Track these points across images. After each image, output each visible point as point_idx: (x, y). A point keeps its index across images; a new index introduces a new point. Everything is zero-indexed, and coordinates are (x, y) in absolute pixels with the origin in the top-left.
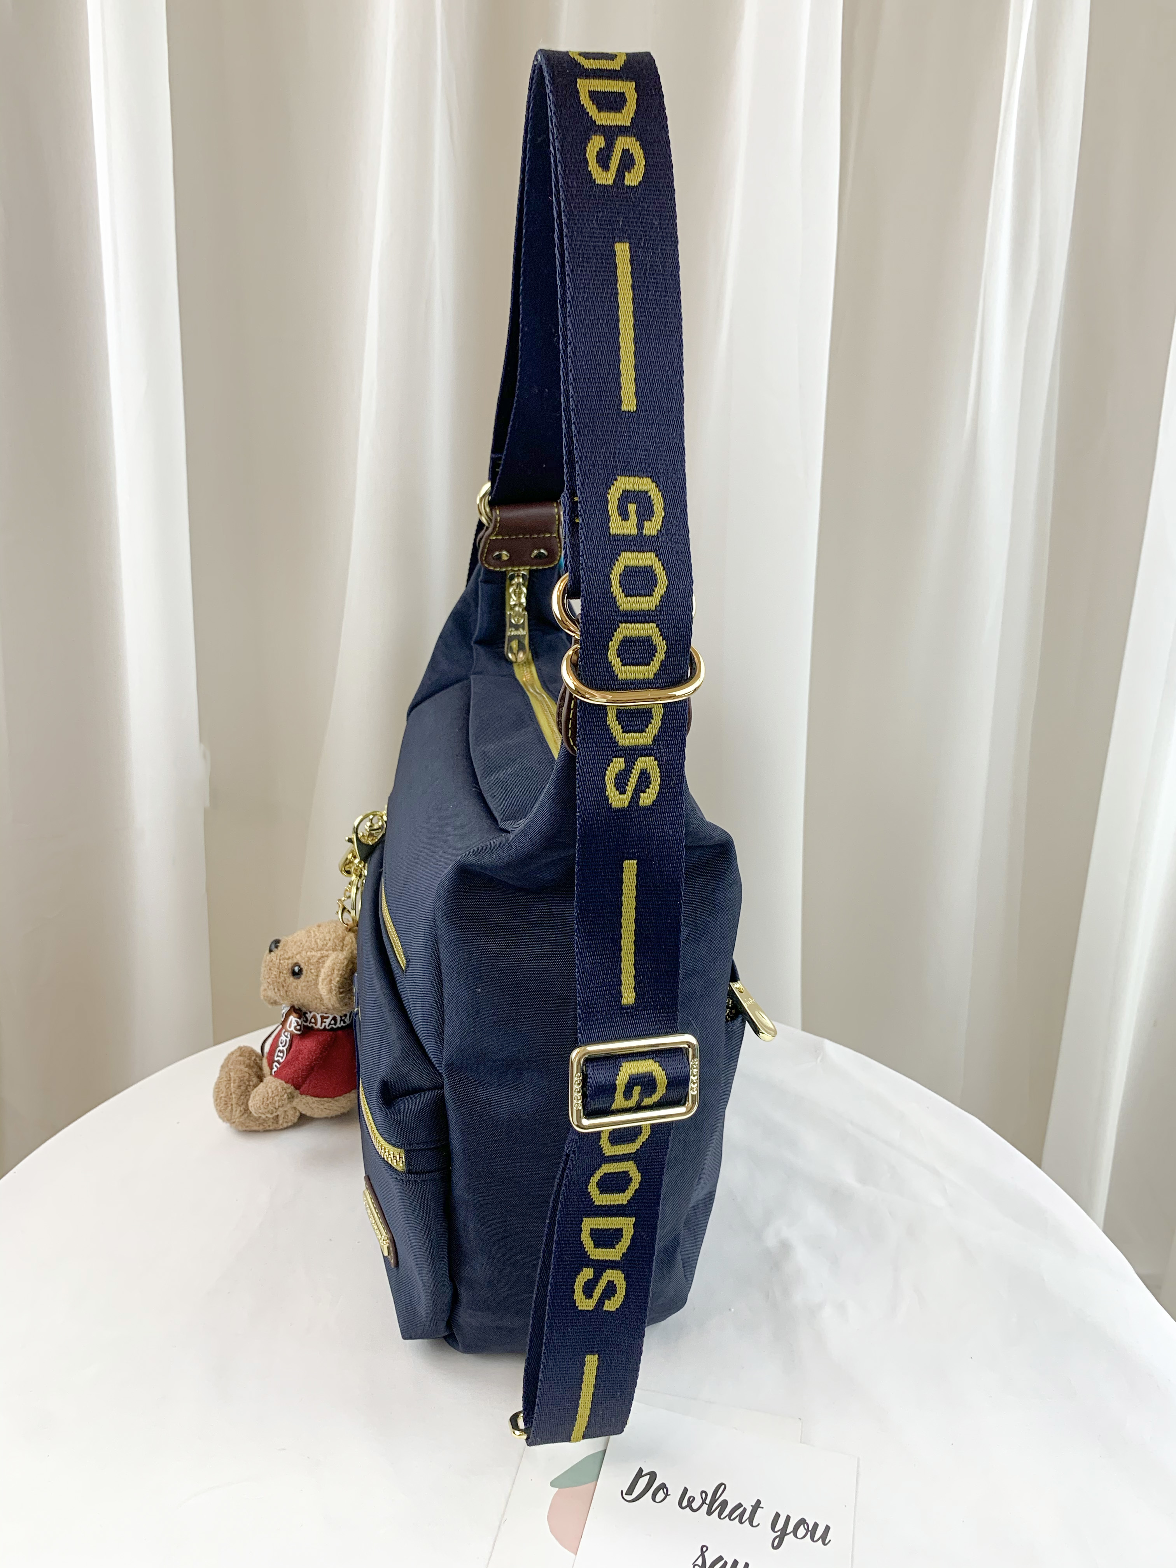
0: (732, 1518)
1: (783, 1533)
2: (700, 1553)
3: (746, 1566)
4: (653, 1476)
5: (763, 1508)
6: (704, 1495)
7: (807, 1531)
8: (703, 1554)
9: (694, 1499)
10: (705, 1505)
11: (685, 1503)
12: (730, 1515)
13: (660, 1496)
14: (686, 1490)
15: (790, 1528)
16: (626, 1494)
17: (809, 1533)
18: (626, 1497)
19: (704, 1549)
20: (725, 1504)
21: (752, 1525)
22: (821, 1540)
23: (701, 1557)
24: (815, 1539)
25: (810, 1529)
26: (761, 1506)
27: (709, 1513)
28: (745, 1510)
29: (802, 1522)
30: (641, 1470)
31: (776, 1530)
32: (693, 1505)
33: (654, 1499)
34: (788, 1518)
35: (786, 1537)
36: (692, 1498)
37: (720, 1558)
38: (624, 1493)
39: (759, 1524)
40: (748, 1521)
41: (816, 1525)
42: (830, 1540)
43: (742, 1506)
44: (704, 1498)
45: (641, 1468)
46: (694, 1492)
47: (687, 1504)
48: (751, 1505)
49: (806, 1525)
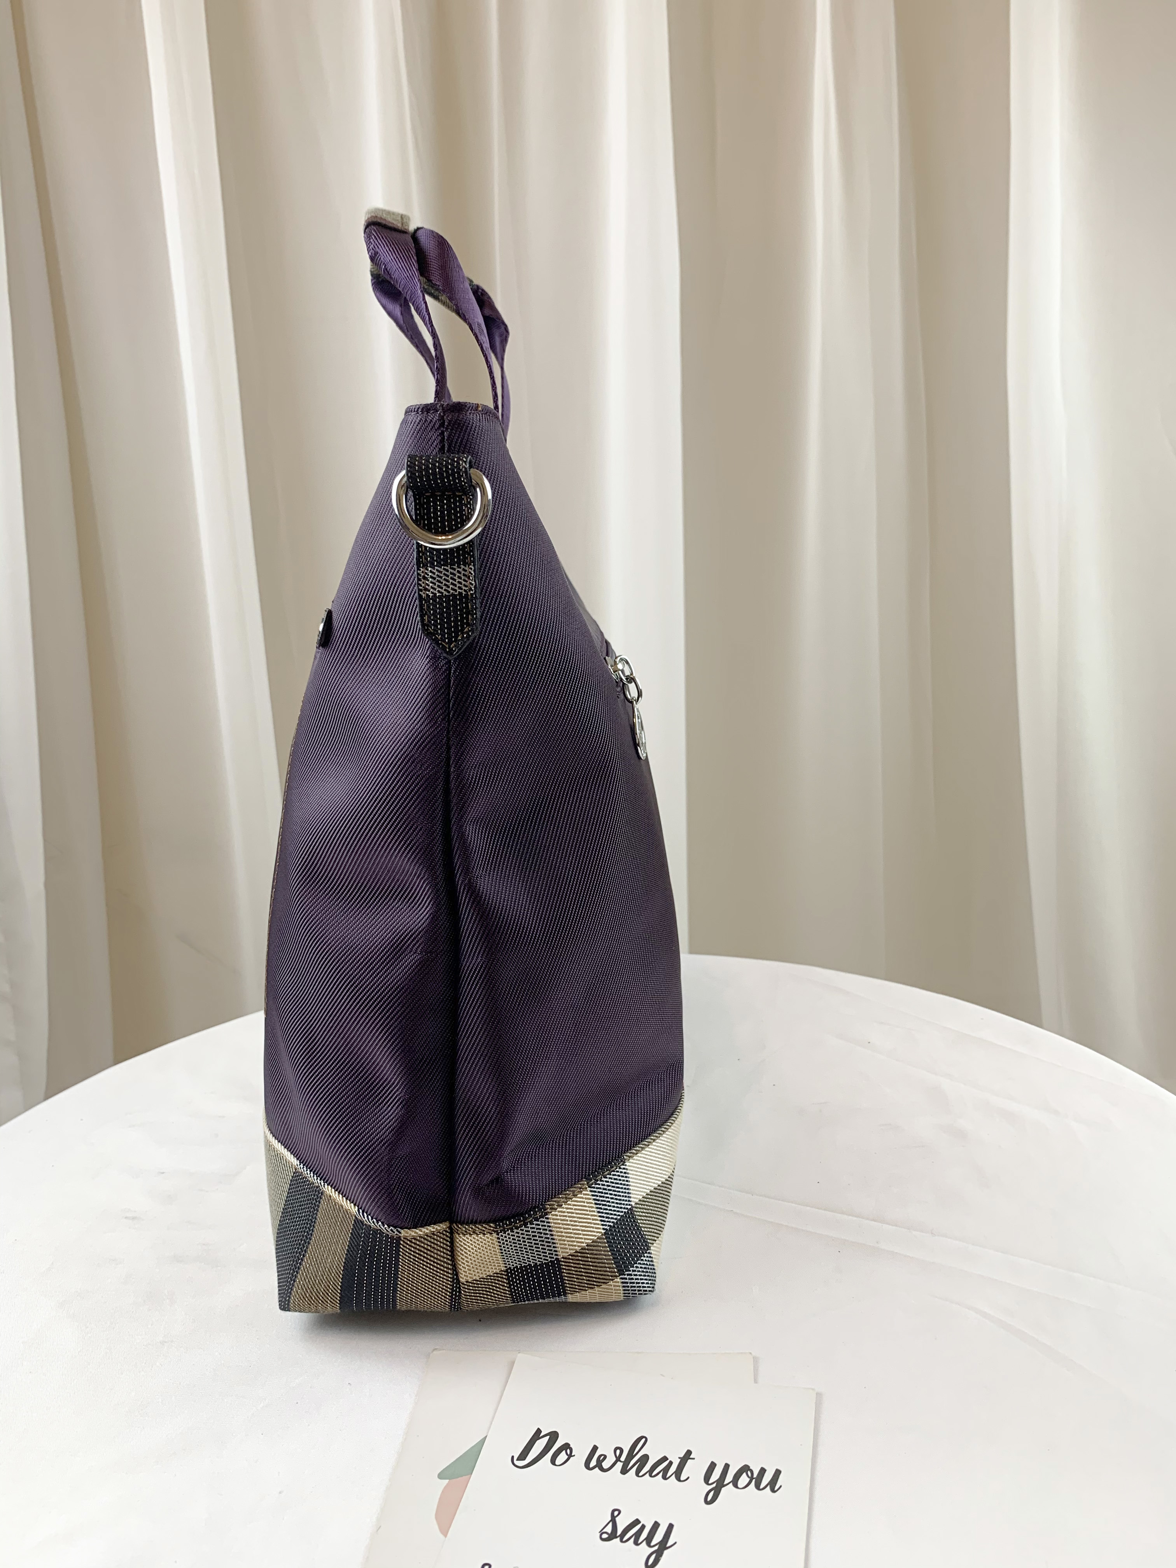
0: (653, 1475)
1: (721, 1484)
2: (610, 1519)
3: (671, 1527)
4: (554, 1436)
5: (694, 1459)
6: (618, 1452)
7: (751, 1478)
8: (613, 1520)
9: (605, 1457)
10: (619, 1463)
11: (593, 1463)
12: (650, 1472)
13: (563, 1456)
14: (595, 1448)
15: (729, 1478)
16: (517, 1460)
17: (754, 1480)
18: (516, 1463)
19: (616, 1513)
20: (645, 1458)
21: (679, 1480)
22: (768, 1487)
23: (611, 1524)
24: (761, 1487)
25: (755, 1476)
26: (691, 1457)
27: (624, 1471)
28: (671, 1463)
29: (745, 1469)
30: (539, 1431)
31: (710, 1482)
32: (603, 1464)
33: (553, 1461)
34: (727, 1467)
35: (723, 1489)
36: (603, 1457)
37: (637, 1522)
38: (515, 1459)
39: (688, 1478)
40: (674, 1475)
41: (763, 1471)
42: (781, 1486)
43: (668, 1459)
44: (618, 1455)
45: (539, 1429)
46: (606, 1449)
47: (595, 1464)
48: (679, 1458)
49: (749, 1473)
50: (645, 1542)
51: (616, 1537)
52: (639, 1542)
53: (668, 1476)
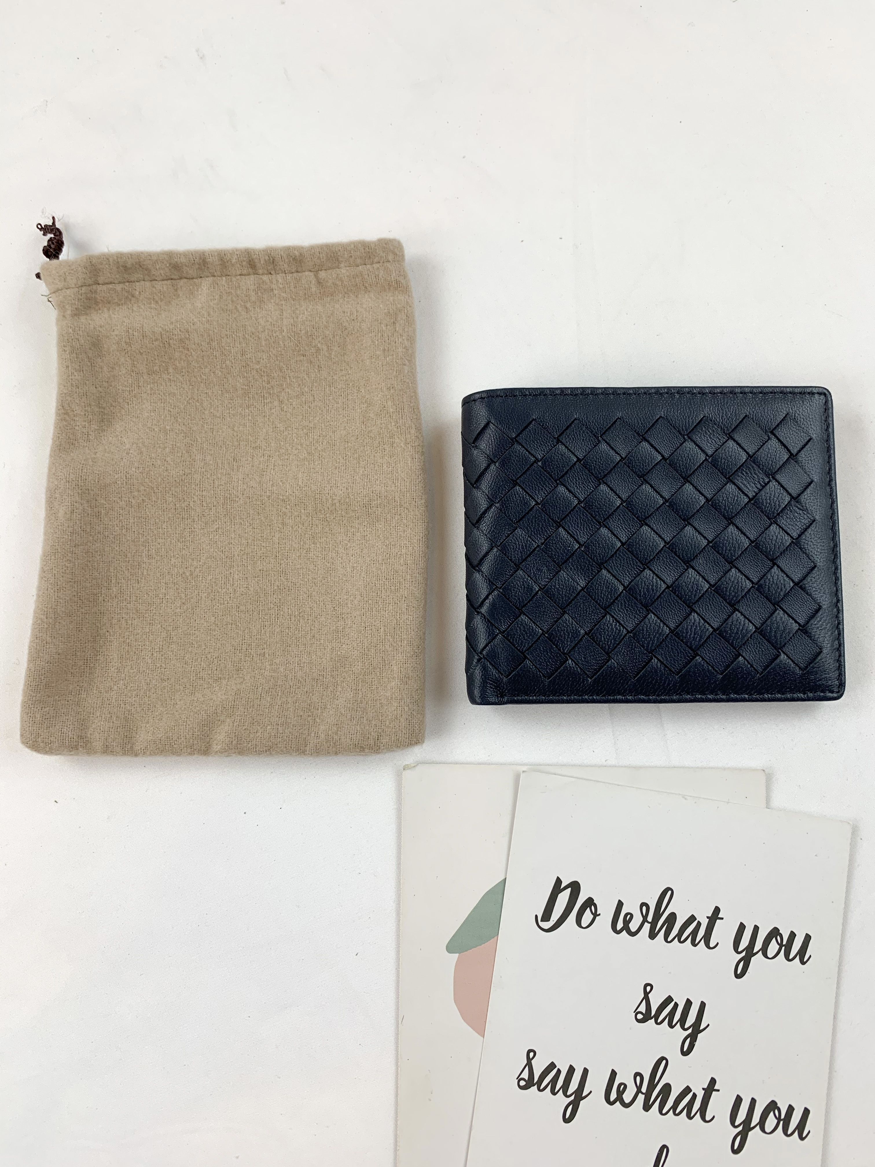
0: (683, 938)
1: (750, 952)
2: (643, 996)
3: (703, 1005)
4: (575, 887)
5: (722, 919)
6: (644, 908)
7: (781, 945)
8: (646, 997)
9: (632, 916)
10: (646, 923)
11: (620, 925)
12: (679, 934)
13: (587, 916)
14: (620, 904)
15: (758, 945)
16: (542, 920)
17: (783, 948)
18: (542, 924)
19: (648, 988)
20: (673, 917)
21: (709, 946)
22: (798, 956)
23: (644, 1001)
24: (791, 957)
25: (784, 943)
26: (719, 916)
27: (653, 935)
28: (699, 924)
29: (774, 933)
30: (559, 881)
31: (740, 950)
32: (630, 925)
33: (579, 922)
34: (756, 929)
36: (629, 916)
37: (669, 998)
38: (539, 919)
39: (717, 944)
40: (703, 941)
41: (792, 935)
42: (810, 956)
43: (696, 919)
44: (644, 915)
45: (558, 879)
46: (631, 907)
47: (622, 925)
48: (708, 917)
49: (779, 938)
50: (679, 1024)
51: (651, 1018)
52: (674, 1023)
53: (696, 943)
